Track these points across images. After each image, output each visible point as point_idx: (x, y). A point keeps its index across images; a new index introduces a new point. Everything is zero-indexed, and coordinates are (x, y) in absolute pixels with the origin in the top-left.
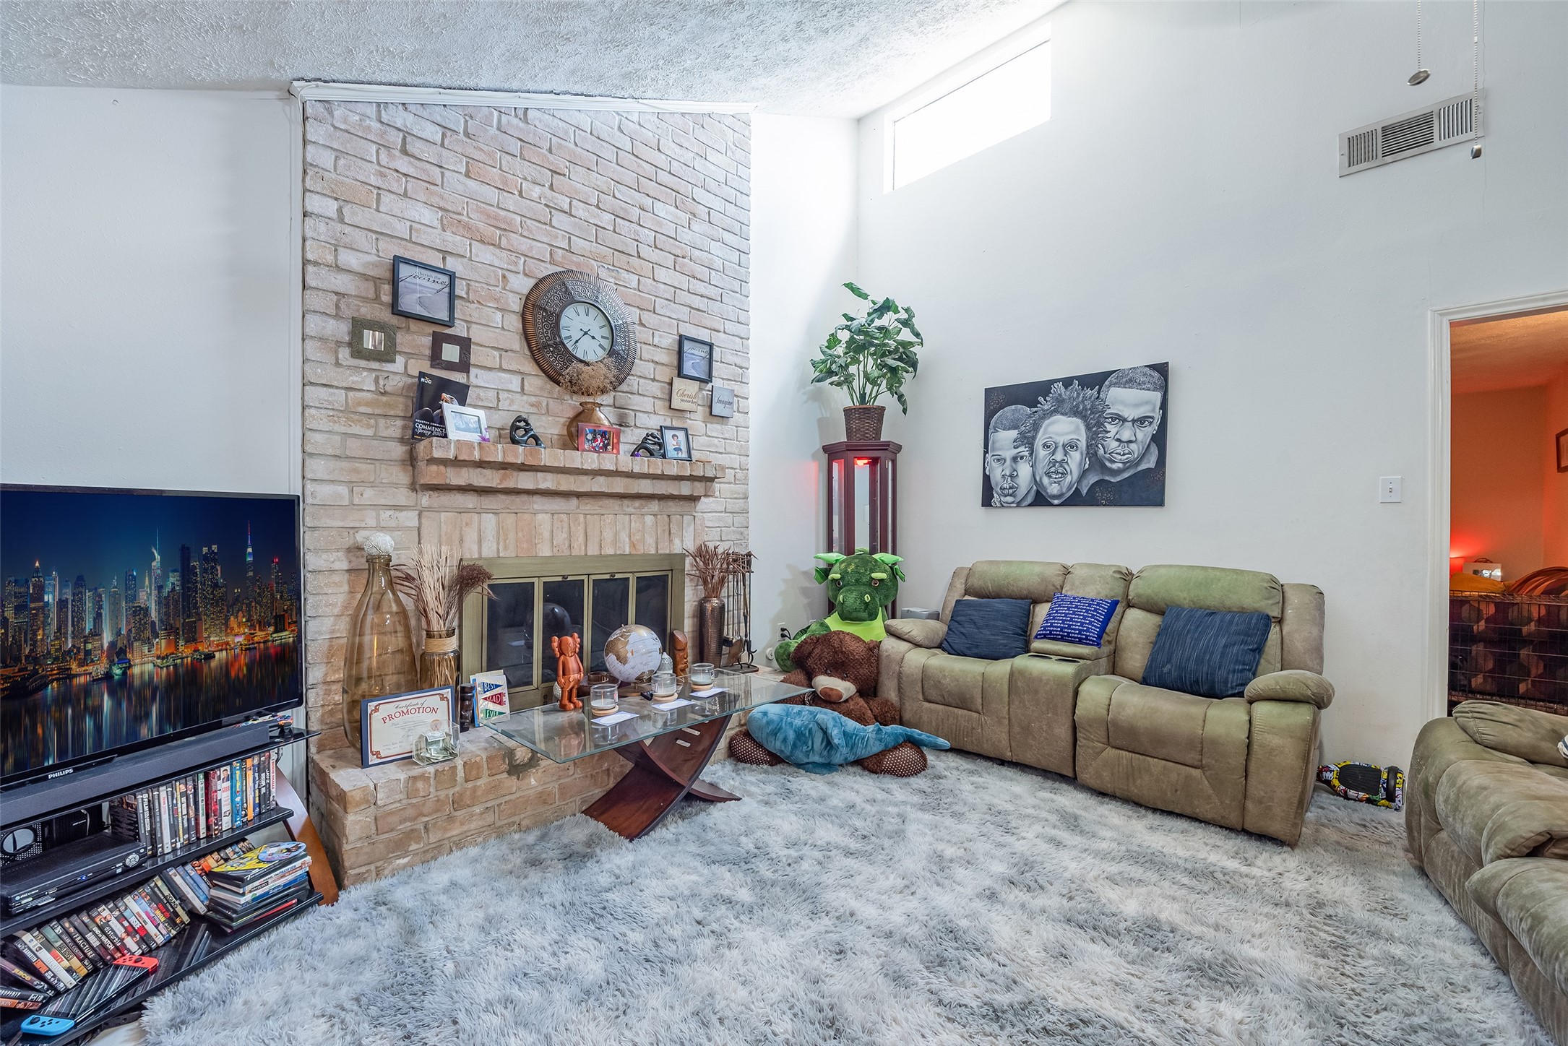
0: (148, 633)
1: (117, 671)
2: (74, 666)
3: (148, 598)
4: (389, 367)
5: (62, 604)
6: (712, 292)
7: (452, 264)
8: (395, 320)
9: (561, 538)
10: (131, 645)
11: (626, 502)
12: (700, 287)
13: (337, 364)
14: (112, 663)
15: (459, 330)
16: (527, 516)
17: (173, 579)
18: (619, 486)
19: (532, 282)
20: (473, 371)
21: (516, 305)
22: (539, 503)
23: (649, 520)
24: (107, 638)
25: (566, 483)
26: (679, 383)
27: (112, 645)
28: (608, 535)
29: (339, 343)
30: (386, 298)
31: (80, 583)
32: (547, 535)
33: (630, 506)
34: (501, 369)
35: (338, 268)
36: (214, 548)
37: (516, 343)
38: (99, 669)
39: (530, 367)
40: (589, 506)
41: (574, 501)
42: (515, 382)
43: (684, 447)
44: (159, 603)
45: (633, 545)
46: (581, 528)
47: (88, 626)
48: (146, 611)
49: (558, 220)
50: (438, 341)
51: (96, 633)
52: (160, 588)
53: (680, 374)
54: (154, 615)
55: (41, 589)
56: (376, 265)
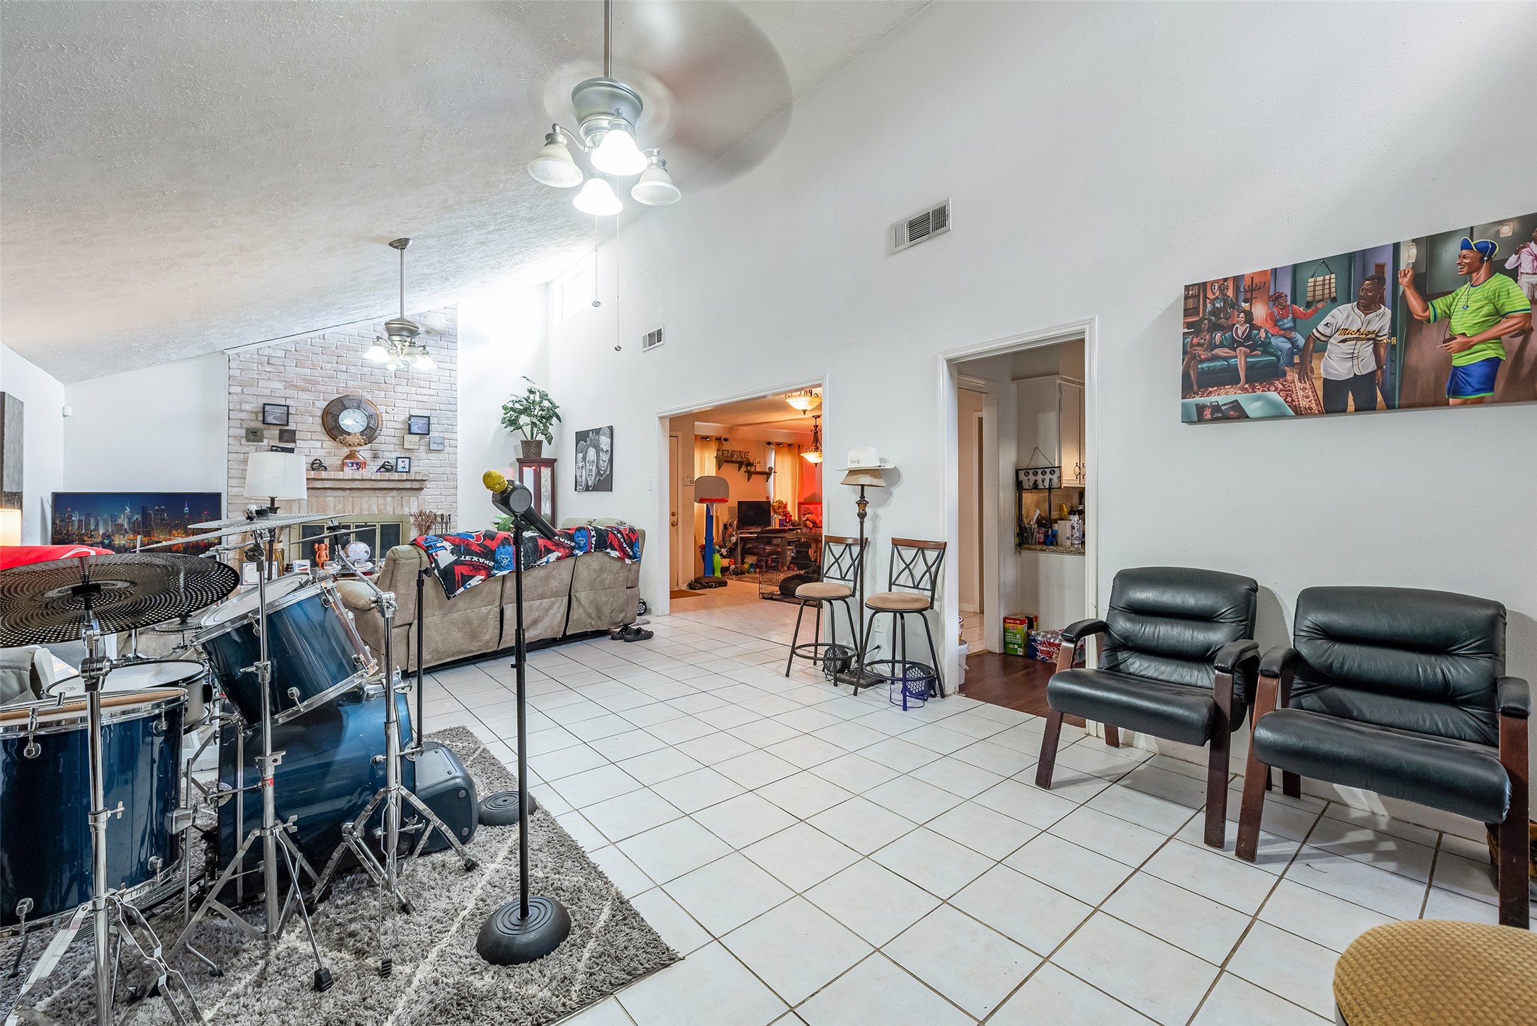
0: (123, 532)
1: (106, 542)
2: (86, 538)
3: (123, 521)
4: (261, 444)
5: (80, 521)
6: (431, 392)
7: (289, 402)
8: (264, 426)
9: (339, 507)
10: (114, 535)
11: (377, 491)
12: (424, 391)
13: (241, 445)
14: (104, 539)
15: (292, 427)
16: (322, 499)
17: (137, 517)
18: (368, 485)
19: (327, 403)
20: (298, 442)
21: (319, 413)
22: (329, 493)
23: (389, 499)
24: (101, 531)
25: (338, 485)
26: (408, 437)
27: (104, 534)
28: (365, 506)
29: (241, 437)
30: (261, 418)
31: (88, 515)
32: (332, 506)
33: (379, 493)
34: (311, 440)
35: (241, 411)
36: (163, 507)
37: (319, 428)
38: (99, 540)
39: (326, 437)
40: (355, 494)
41: (348, 491)
42: (318, 444)
43: (407, 467)
44: (129, 523)
45: (379, 510)
46: (350, 504)
47: (92, 527)
48: (122, 525)
49: (341, 375)
50: (282, 432)
51: (96, 529)
52: (129, 519)
53: (410, 433)
54: (126, 526)
55: (70, 517)
56: (256, 407)
